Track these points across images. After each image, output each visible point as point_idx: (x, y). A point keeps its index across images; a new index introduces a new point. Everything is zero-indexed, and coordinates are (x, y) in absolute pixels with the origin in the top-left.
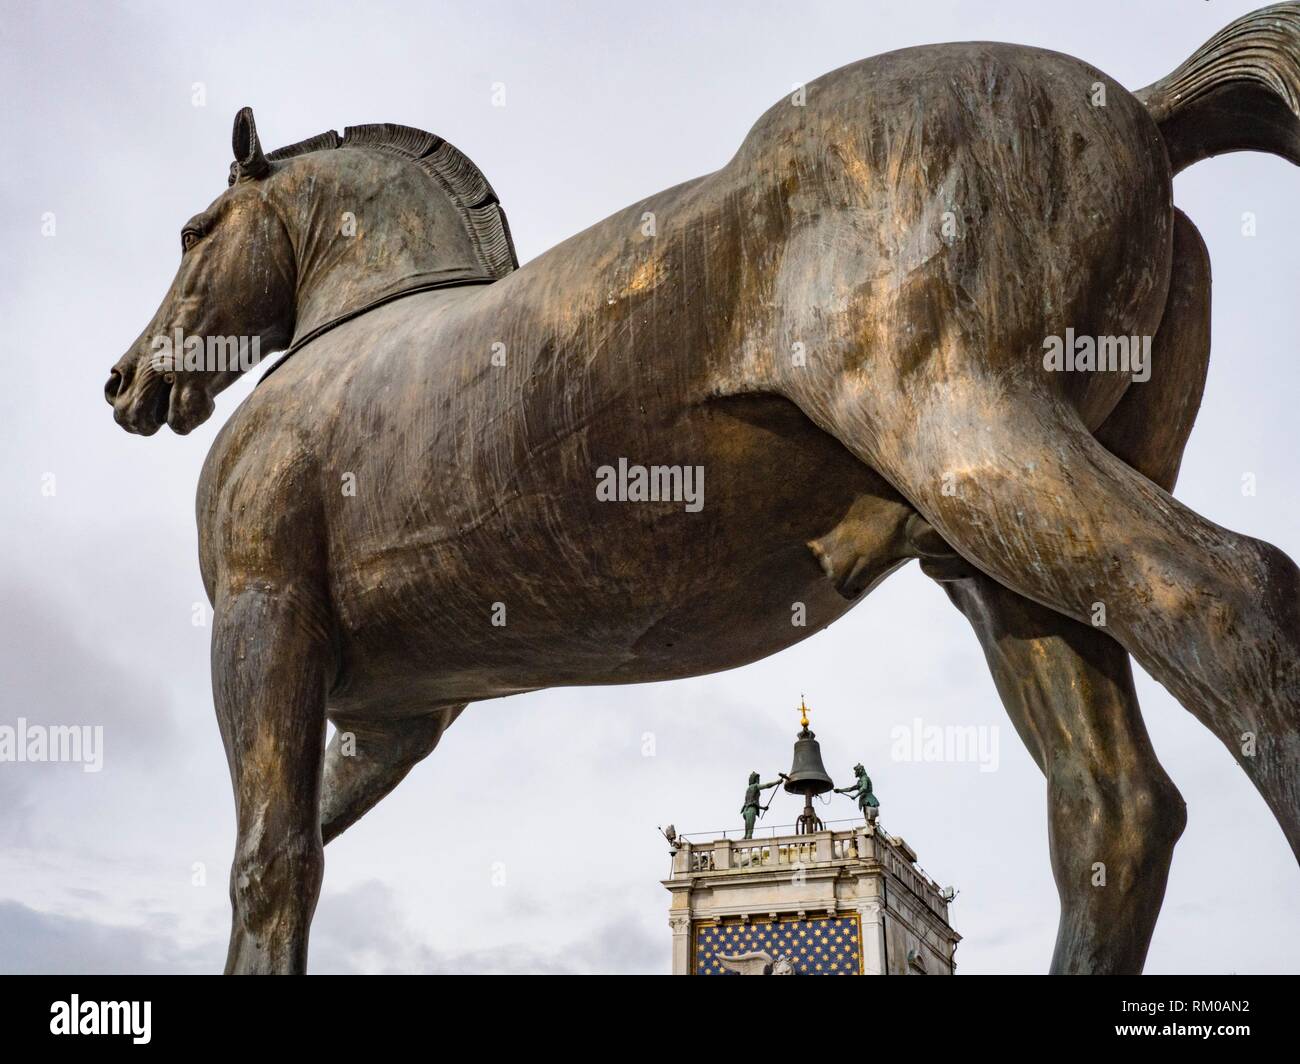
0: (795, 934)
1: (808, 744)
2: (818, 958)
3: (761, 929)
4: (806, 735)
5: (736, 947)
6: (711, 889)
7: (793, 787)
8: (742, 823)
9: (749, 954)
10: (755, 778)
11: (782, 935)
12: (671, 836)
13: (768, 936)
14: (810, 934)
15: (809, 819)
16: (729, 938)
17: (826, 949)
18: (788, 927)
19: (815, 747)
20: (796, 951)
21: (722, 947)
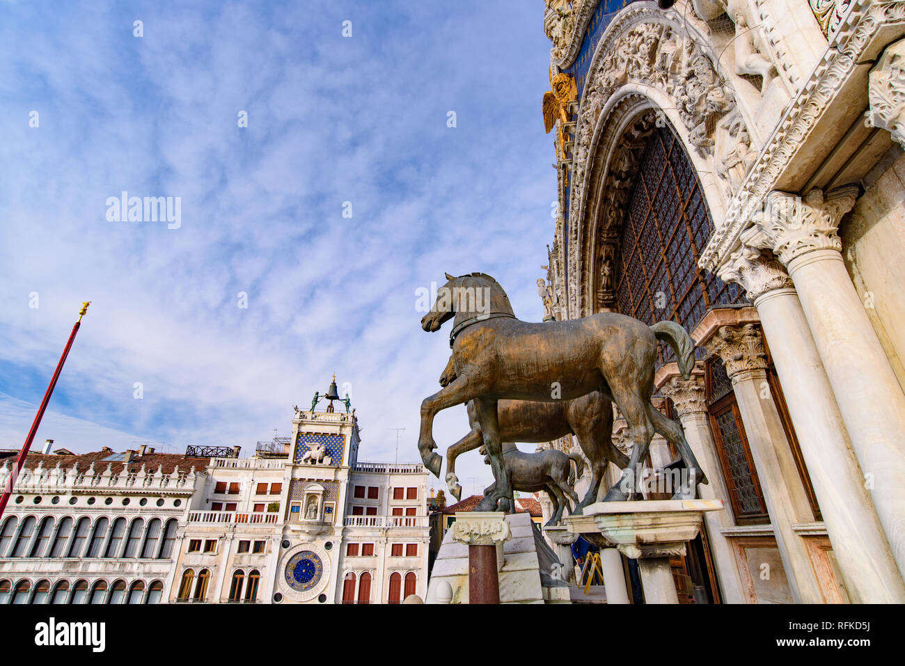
0: (327, 439)
1: (334, 387)
2: (332, 446)
3: (318, 436)
4: (334, 383)
5: (310, 440)
6: (305, 424)
7: (328, 397)
8: (311, 405)
9: (313, 443)
10: (317, 393)
11: (323, 438)
12: (296, 408)
13: (319, 439)
14: (331, 439)
15: (331, 406)
16: (308, 438)
17: (335, 444)
18: (325, 437)
19: (336, 387)
20: (327, 443)
21: (306, 440)
